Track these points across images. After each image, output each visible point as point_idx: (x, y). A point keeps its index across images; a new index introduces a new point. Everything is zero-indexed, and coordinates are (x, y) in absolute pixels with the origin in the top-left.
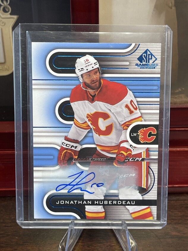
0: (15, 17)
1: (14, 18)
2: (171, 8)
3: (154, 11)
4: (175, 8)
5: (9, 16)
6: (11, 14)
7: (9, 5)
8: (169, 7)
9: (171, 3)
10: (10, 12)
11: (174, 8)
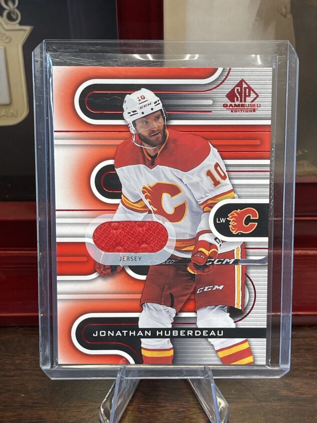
0: (28, 28)
1: (25, 30)
2: (285, 17)
3: (256, 20)
4: (292, 16)
5: (18, 27)
6: (21, 24)
7: (17, 8)
8: (282, 14)
9: (285, 8)
10: (18, 21)
11: (289, 16)
